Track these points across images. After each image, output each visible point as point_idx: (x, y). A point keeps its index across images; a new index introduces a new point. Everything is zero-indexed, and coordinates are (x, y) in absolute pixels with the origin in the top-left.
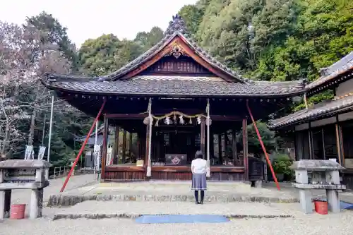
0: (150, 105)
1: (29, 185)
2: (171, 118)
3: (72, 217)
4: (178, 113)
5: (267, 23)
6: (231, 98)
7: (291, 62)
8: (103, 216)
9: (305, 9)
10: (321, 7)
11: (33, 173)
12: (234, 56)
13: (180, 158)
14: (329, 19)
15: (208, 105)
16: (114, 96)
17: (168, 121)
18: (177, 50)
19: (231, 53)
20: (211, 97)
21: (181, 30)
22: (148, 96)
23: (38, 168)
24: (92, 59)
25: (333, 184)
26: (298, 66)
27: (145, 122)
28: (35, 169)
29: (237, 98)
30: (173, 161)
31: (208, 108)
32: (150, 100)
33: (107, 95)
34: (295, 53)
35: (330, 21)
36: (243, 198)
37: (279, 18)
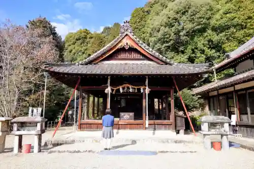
0: (109, 80)
1: (33, 132)
2: (123, 88)
3: (59, 152)
4: (128, 85)
5: (192, 21)
6: (161, 75)
7: (209, 48)
8: (79, 152)
9: (219, 10)
10: (229, 9)
11: (35, 125)
12: (170, 43)
13: (129, 115)
14: (235, 18)
15: (147, 80)
16: (86, 75)
17: (121, 91)
18: (127, 44)
19: (167, 42)
20: (149, 75)
21: (129, 31)
22: (108, 75)
23: (39, 122)
24: (72, 46)
25: (224, 131)
26: (214, 51)
27: (106, 91)
28: (37, 123)
29: (166, 75)
30: (124, 117)
31: (147, 82)
32: (109, 77)
33: (81, 75)
34: (212, 41)
35: (236, 19)
36: (170, 141)
37: (200, 18)
